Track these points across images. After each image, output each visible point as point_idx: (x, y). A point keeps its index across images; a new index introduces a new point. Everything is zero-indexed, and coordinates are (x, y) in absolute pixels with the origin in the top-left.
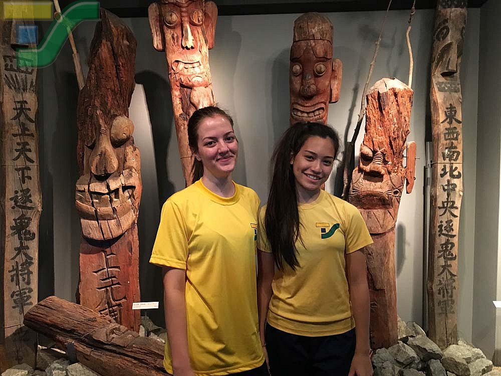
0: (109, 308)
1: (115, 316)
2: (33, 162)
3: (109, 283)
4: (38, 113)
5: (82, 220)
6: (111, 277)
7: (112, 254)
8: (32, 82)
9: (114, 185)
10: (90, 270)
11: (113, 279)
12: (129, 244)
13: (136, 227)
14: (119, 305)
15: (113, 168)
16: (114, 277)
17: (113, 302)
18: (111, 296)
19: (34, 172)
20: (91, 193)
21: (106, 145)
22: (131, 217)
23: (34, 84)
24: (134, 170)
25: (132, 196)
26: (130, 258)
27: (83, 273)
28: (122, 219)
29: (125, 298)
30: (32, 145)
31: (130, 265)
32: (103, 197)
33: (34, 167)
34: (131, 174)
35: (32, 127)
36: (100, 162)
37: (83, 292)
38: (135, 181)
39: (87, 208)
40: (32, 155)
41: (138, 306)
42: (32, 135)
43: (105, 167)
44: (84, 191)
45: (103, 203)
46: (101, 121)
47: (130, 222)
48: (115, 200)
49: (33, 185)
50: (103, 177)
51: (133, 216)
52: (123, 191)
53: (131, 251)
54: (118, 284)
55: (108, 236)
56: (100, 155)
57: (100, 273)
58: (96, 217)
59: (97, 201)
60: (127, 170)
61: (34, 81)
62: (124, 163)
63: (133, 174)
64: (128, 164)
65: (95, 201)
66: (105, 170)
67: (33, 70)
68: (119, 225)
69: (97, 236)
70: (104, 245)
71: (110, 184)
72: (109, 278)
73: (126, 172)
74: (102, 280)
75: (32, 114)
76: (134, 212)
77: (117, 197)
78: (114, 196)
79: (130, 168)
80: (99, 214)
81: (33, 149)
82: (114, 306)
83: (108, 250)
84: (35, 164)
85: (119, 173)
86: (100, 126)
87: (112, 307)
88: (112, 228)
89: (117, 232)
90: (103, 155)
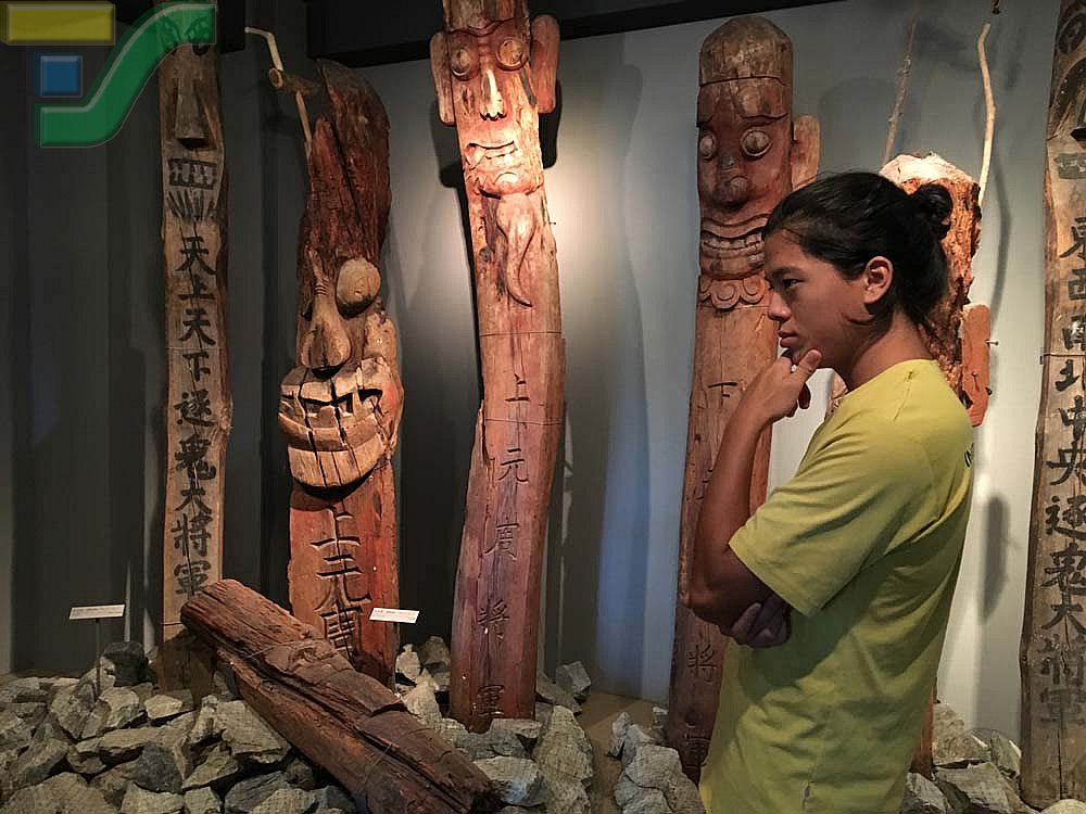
0: (340, 611)
1: (350, 627)
2: (211, 342)
3: (339, 566)
4: (223, 258)
5: (290, 449)
6: (344, 557)
7: (346, 513)
8: (211, 204)
9: (343, 386)
10: (306, 538)
11: (348, 559)
12: (377, 497)
13: (389, 466)
14: (358, 609)
15: (338, 356)
16: (349, 556)
17: (347, 604)
18: (343, 591)
19: (214, 362)
20: (305, 402)
21: (327, 315)
22: (376, 447)
23: (214, 207)
24: (381, 360)
25: (377, 409)
26: (378, 524)
27: (296, 545)
28: (358, 451)
29: (368, 596)
30: (211, 313)
31: (378, 536)
32: (323, 408)
33: (215, 351)
34: (375, 368)
35: (211, 282)
36: (316, 345)
37: (295, 579)
38: (383, 378)
39: (296, 427)
40: (211, 332)
41: (380, 614)
42: (211, 296)
43: (324, 355)
44: (291, 397)
45: (324, 420)
46: (316, 270)
47: (374, 457)
48: (346, 414)
49: (212, 383)
50: (326, 373)
51: (379, 445)
52: (362, 399)
53: (379, 509)
54: (356, 569)
55: (333, 480)
56: (315, 333)
57: (325, 545)
58: (312, 445)
59: (314, 415)
60: (370, 360)
61: (216, 202)
62: (364, 345)
63: (380, 367)
64: (370, 348)
65: (310, 415)
66: (325, 361)
67: (214, 182)
68: (353, 461)
69: (313, 478)
70: (330, 496)
71: (336, 386)
72: (339, 558)
73: (366, 364)
74: (329, 560)
75: (211, 260)
76: (382, 438)
77: (350, 409)
78: (345, 407)
79: (375, 356)
80: (316, 439)
81: (213, 322)
82: (349, 610)
83: (338, 506)
84: (216, 346)
85: (350, 365)
86: (315, 279)
87: (345, 611)
88: (339, 467)
89: (349, 475)
90: (320, 333)
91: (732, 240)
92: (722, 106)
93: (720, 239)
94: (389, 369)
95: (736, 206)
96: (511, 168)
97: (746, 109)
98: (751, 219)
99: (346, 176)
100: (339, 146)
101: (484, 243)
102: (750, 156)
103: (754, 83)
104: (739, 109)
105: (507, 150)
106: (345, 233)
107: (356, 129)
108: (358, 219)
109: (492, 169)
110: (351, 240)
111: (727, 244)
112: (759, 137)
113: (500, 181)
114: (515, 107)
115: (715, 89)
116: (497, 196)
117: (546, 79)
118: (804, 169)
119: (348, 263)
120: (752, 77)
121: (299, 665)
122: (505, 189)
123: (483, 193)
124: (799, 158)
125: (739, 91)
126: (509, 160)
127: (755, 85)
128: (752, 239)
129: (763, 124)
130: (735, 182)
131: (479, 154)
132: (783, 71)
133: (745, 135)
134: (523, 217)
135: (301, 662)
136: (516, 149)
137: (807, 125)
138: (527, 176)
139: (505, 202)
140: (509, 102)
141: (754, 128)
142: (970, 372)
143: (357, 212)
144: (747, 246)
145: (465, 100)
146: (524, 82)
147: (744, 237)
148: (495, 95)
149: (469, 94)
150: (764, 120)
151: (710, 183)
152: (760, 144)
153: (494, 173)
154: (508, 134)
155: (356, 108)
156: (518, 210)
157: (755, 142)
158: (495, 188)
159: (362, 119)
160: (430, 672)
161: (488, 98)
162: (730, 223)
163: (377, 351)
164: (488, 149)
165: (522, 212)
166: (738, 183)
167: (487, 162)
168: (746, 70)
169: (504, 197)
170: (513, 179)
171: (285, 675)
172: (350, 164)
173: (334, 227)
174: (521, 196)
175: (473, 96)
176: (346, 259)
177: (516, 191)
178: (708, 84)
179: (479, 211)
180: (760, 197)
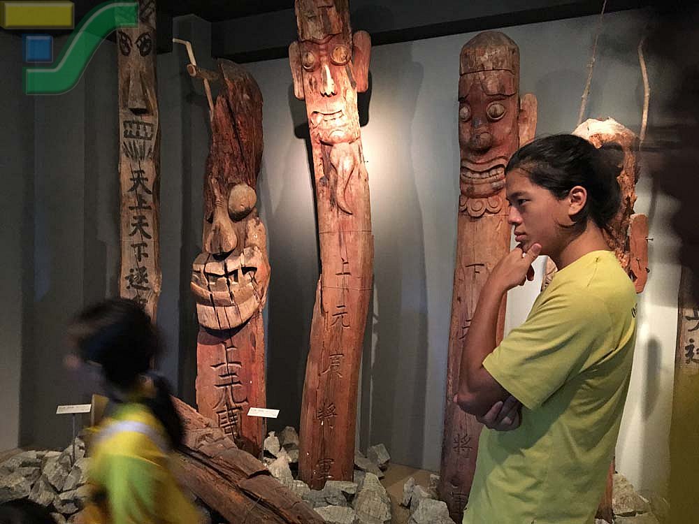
0: (228, 410)
1: (235, 420)
2: (149, 237)
3: (228, 380)
4: (157, 183)
5: (197, 305)
6: (232, 374)
7: (233, 347)
8: (150, 149)
9: (232, 265)
10: (207, 363)
11: (234, 376)
12: (253, 336)
13: (261, 316)
14: (240, 408)
15: (229, 246)
16: (235, 374)
17: (233, 405)
18: (231, 397)
19: (150, 250)
20: (207, 275)
21: (222, 220)
22: (252, 304)
23: (152, 151)
24: (256, 248)
25: (253, 279)
26: (253, 354)
27: (201, 366)
28: (242, 307)
29: (246, 400)
30: (149, 219)
31: (253, 361)
32: (219, 279)
33: (150, 242)
34: (253, 254)
35: (149, 198)
36: (215, 238)
37: (200, 388)
38: (258, 260)
39: (202, 291)
40: (149, 230)
41: (255, 412)
42: (149, 208)
43: (220, 245)
44: (199, 272)
45: (220, 287)
46: (216, 191)
47: (252, 310)
48: (234, 283)
49: (149, 263)
50: (221, 257)
51: (255, 303)
52: (244, 273)
53: (254, 344)
54: (239, 382)
55: (225, 325)
56: (215, 231)
57: (219, 367)
58: (212, 302)
59: (214, 283)
60: (249, 248)
61: (153, 147)
62: (245, 240)
63: (255, 253)
64: (249, 241)
65: (211, 283)
66: (221, 248)
67: (152, 136)
68: (238, 312)
69: (213, 324)
70: (223, 335)
71: (228, 265)
72: (228, 375)
73: (247, 251)
74: (222, 376)
75: (149, 185)
76: (257, 298)
77: (236, 280)
78: (233, 279)
79: (252, 246)
80: (214, 299)
81: (150, 224)
82: (234, 409)
83: (228, 342)
84: (152, 239)
85: (236, 252)
86: (215, 197)
87: (232, 409)
88: (229, 317)
89: (235, 322)
90: (218, 230)
91: (481, 173)
92: (474, 87)
93: (474, 172)
94: (261, 254)
95: (483, 151)
96: (340, 127)
97: (490, 89)
98: (492, 160)
99: (235, 132)
100: (231, 113)
101: (322, 174)
102: (492, 119)
103: (494, 73)
104: (485, 91)
105: (337, 115)
106: (235, 168)
107: (242, 102)
108: (243, 159)
109: (328, 128)
110: (238, 172)
111: (478, 175)
112: (498, 107)
113: (333, 135)
114: (343, 88)
115: (470, 77)
116: (331, 145)
117: (362, 71)
118: (527, 128)
119: (236, 186)
120: (493, 69)
121: (202, 445)
122: (335, 140)
123: (323, 143)
124: (524, 121)
125: (485, 78)
126: (338, 122)
127: (496, 75)
128: (494, 172)
129: (501, 99)
130: (482, 136)
131: (319, 118)
132: (513, 66)
133: (489, 106)
134: (347, 158)
135: (204, 442)
136: (343, 115)
137: (529, 100)
138: (350, 133)
139: (335, 148)
140: (338, 86)
141: (495, 102)
142: (635, 258)
143: (242, 154)
144: (490, 176)
145: (311, 84)
146: (349, 74)
147: (488, 171)
148: (330, 81)
149: (313, 80)
150: (501, 97)
151: (467, 137)
152: (499, 112)
153: (329, 130)
154: (338, 105)
155: (242, 89)
156: (344, 153)
157: (496, 110)
158: (329, 140)
159: (246, 96)
160: (286, 450)
161: (325, 83)
162: (480, 162)
163: (253, 242)
164: (325, 115)
165: (346, 154)
166: (485, 137)
167: (324, 123)
168: (490, 66)
169: (335, 145)
170: (341, 134)
171: (194, 451)
172: (238, 125)
173: (227, 164)
174: (346, 145)
175: (316, 82)
176: (235, 184)
177: (342, 141)
178: (465, 74)
179: (320, 154)
180: (499, 146)
